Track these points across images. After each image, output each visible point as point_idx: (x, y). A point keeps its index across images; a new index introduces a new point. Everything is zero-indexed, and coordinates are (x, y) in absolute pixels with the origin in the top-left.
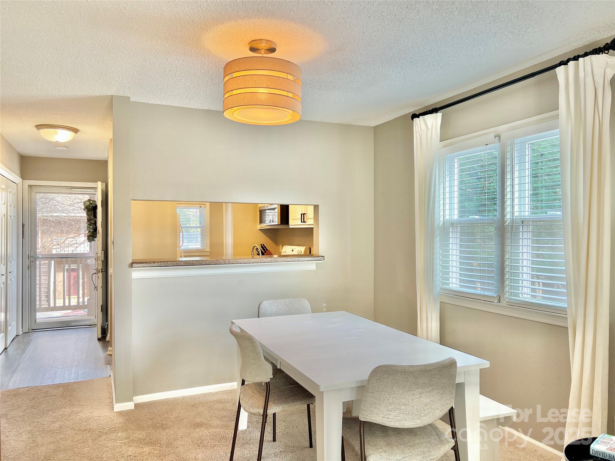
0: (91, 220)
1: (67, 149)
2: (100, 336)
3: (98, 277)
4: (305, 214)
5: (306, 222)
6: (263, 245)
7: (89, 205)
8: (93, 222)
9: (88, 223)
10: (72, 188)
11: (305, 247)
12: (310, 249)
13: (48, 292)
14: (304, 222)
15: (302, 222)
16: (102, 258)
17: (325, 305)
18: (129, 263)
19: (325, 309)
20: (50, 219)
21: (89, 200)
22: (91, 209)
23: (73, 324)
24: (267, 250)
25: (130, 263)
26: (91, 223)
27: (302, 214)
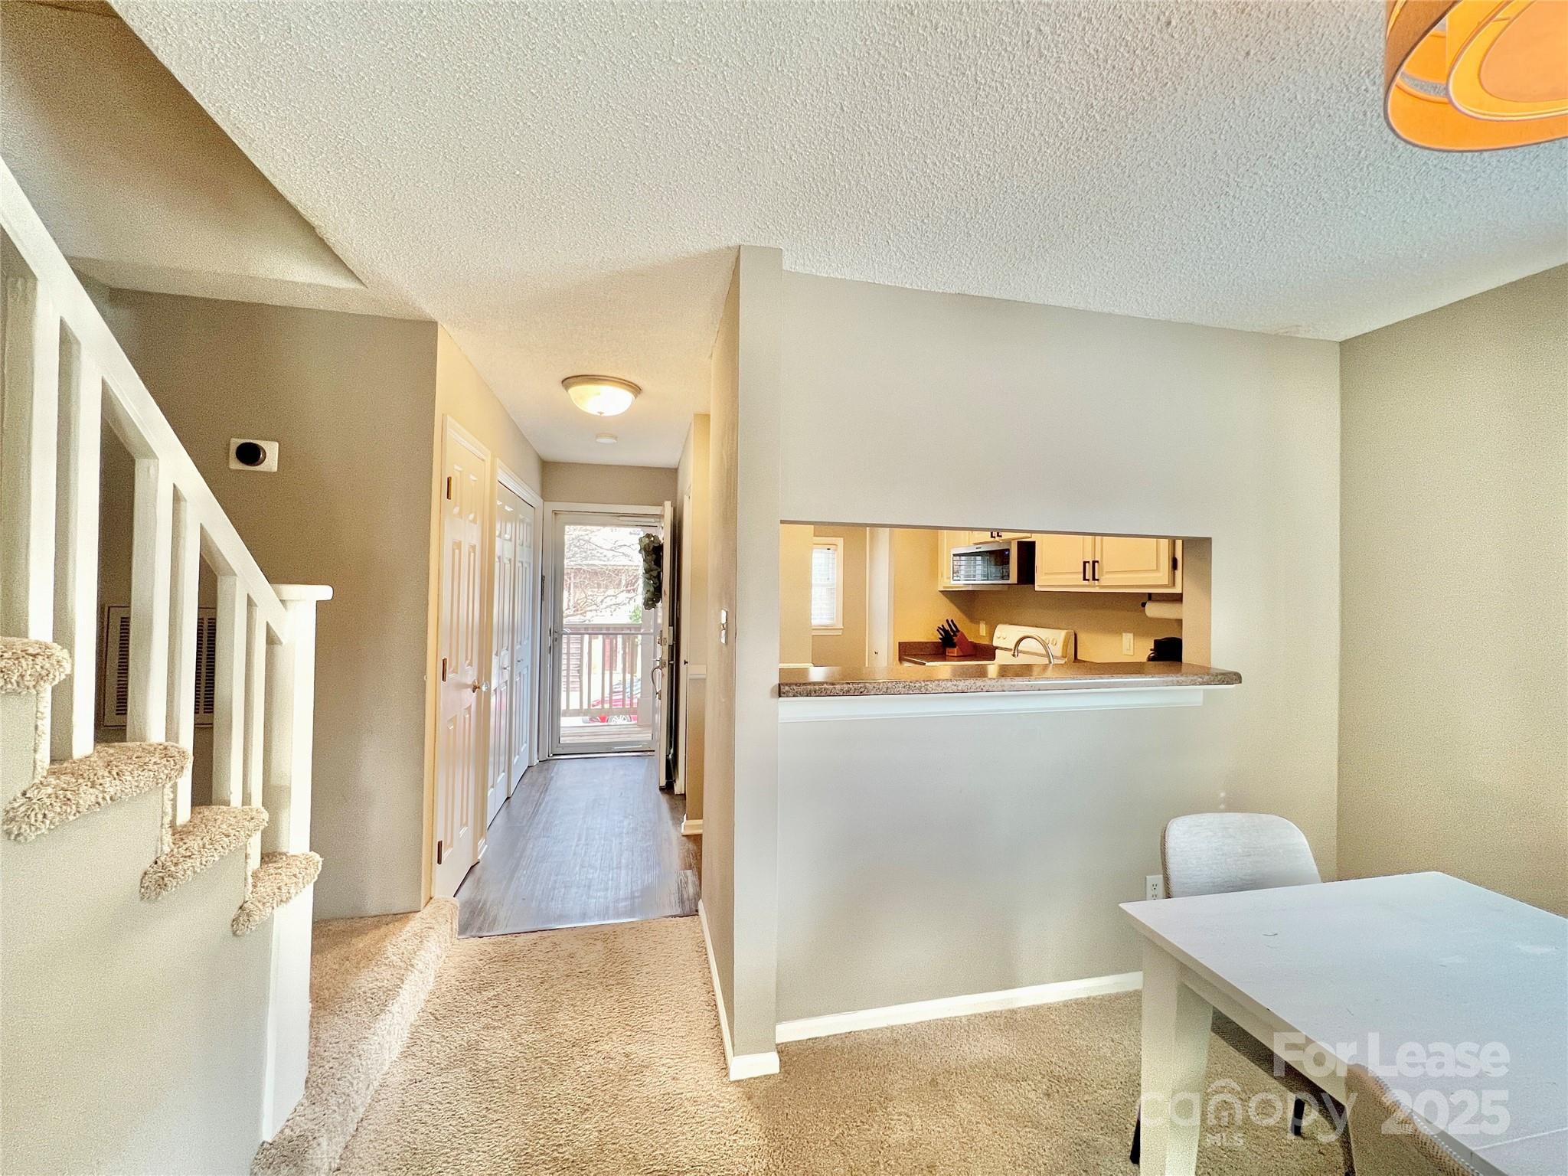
0: (652, 571)
1: (615, 441)
2: (663, 783)
3: (663, 675)
4: (1098, 562)
5: (1098, 580)
6: (952, 621)
7: (648, 544)
8: (655, 574)
9: (647, 576)
10: (619, 516)
11: (1066, 631)
12: (1076, 635)
13: (581, 666)
14: (1094, 579)
15: (1085, 579)
16: (670, 641)
17: (1222, 795)
18: (771, 687)
19: (1222, 807)
20: (585, 568)
21: (648, 536)
22: (653, 552)
23: (616, 748)
24: (958, 630)
25: (774, 684)
26: (651, 575)
27: (1085, 563)
